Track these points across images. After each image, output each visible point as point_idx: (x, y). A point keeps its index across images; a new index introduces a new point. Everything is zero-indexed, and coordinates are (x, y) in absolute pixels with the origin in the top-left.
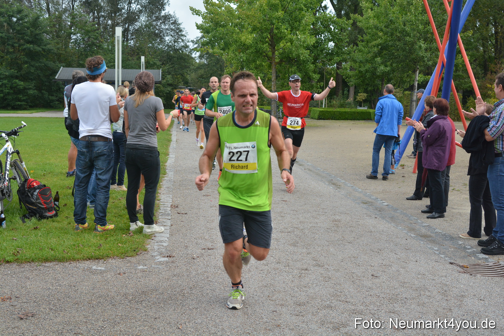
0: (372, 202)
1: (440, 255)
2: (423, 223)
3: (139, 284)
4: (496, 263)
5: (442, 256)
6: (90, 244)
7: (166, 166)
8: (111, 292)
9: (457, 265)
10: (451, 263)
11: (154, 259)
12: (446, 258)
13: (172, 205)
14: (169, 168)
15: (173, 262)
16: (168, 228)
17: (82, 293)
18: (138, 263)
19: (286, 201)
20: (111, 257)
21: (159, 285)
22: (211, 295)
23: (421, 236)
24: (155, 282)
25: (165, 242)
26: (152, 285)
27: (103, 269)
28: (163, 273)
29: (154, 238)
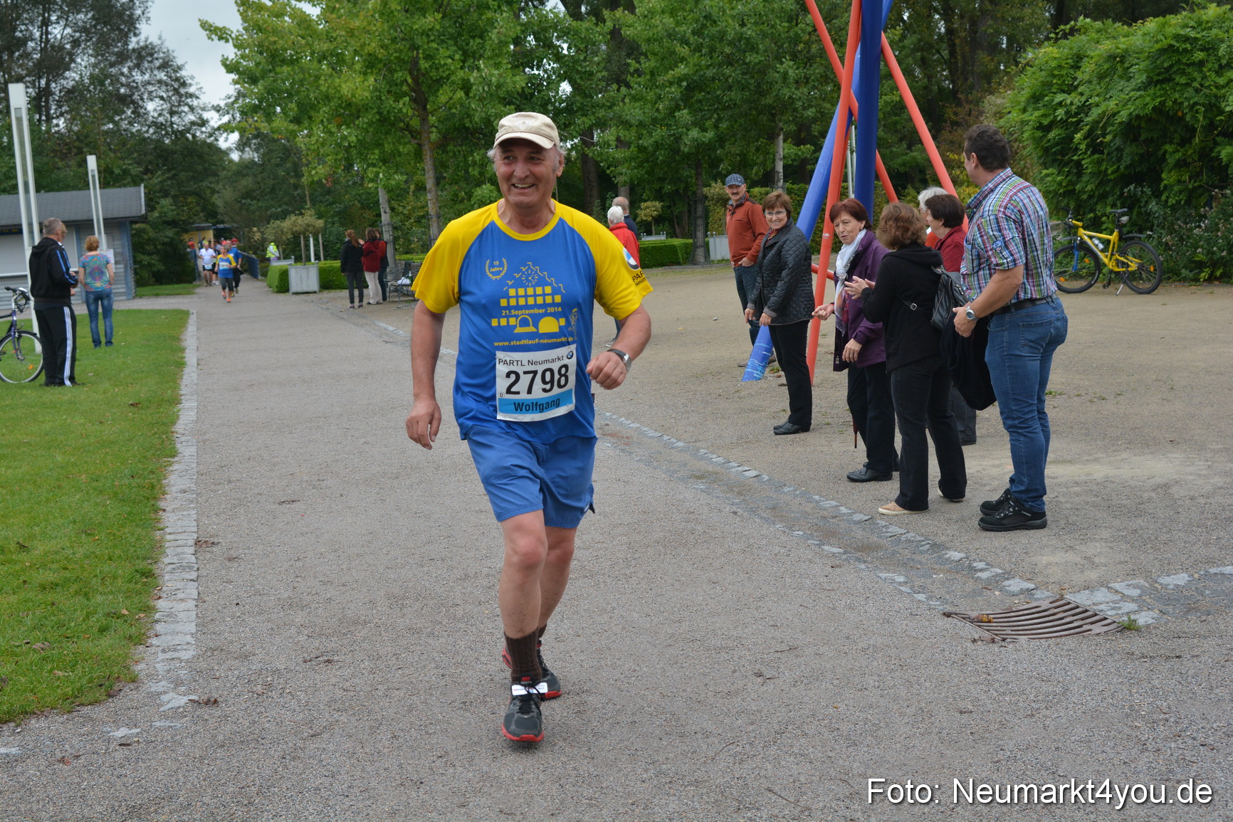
0: (716, 473)
1: (915, 595)
2: (854, 513)
3: (119, 784)
4: (1057, 601)
5: (921, 597)
9: (964, 618)
10: (948, 615)
11: (158, 702)
12: (931, 603)
13: (198, 539)
14: (183, 439)
16: (191, 604)
18: (114, 722)
20: (35, 713)
21: (177, 780)
23: (858, 549)
24: (166, 772)
25: (185, 647)
26: (158, 781)
27: (14, 750)
28: (188, 742)
29: (154, 641)
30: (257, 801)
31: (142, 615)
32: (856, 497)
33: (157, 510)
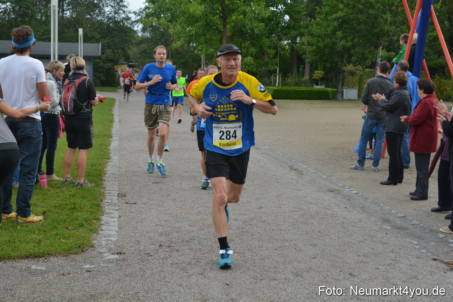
0: (339, 190)
1: (421, 250)
2: (397, 213)
5: (424, 251)
6: (28, 240)
7: (110, 150)
8: (54, 296)
9: (442, 262)
10: (435, 260)
11: (102, 256)
12: (428, 254)
13: (119, 194)
14: (113, 152)
15: (124, 260)
16: (116, 220)
17: (20, 298)
18: (84, 262)
19: (245, 189)
20: (53, 255)
21: (110, 287)
22: (170, 299)
23: (398, 228)
24: (105, 283)
25: (113, 236)
26: (102, 287)
27: (44, 268)
28: (114, 273)
29: (101, 232)
30: (141, 299)
31: (95, 221)
32: (399, 207)
33: (102, 180)
